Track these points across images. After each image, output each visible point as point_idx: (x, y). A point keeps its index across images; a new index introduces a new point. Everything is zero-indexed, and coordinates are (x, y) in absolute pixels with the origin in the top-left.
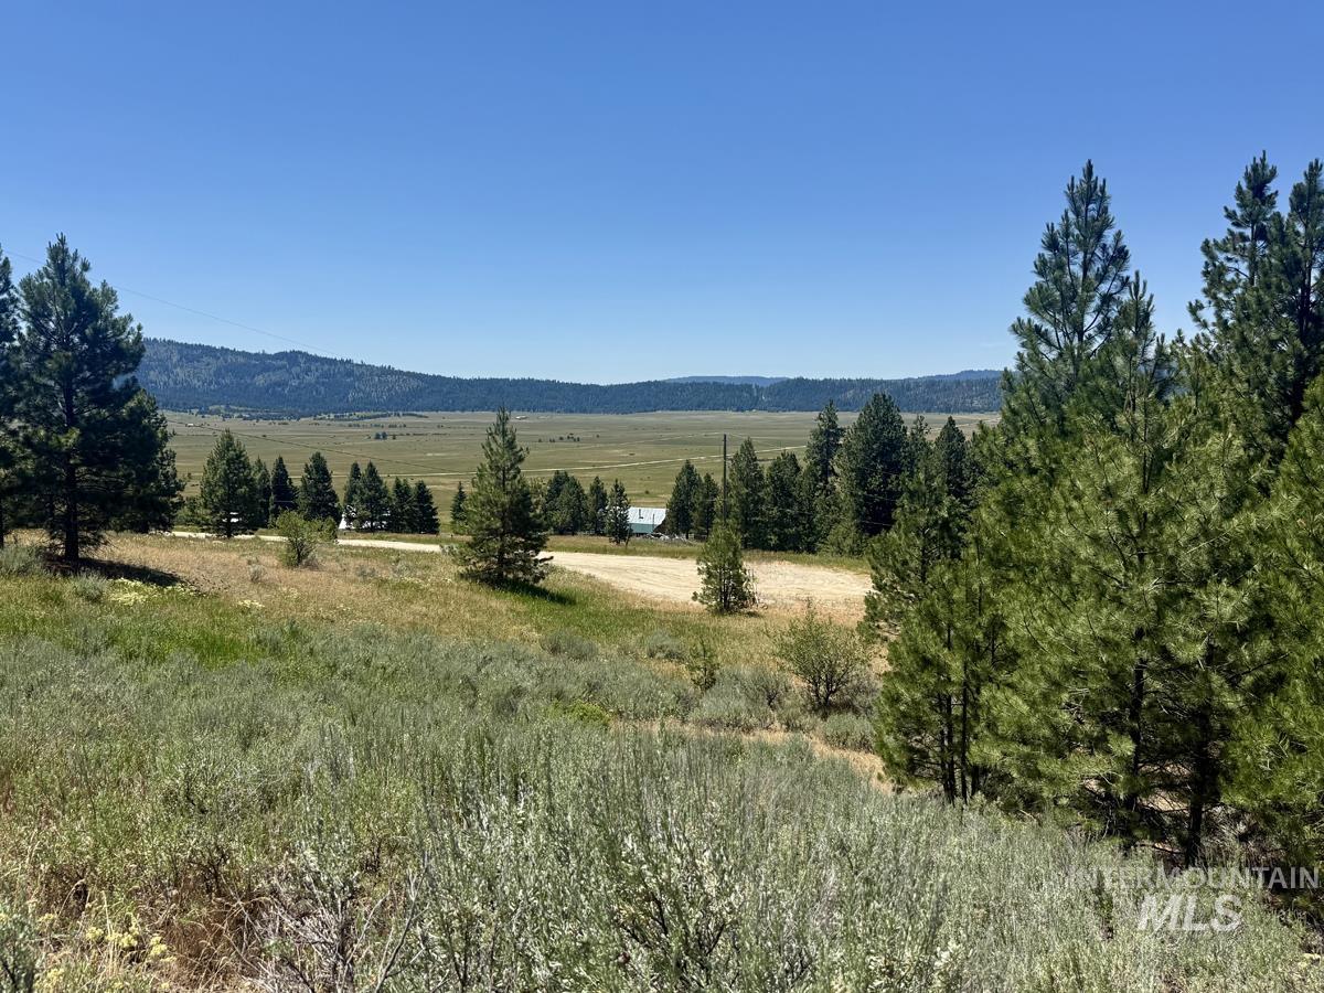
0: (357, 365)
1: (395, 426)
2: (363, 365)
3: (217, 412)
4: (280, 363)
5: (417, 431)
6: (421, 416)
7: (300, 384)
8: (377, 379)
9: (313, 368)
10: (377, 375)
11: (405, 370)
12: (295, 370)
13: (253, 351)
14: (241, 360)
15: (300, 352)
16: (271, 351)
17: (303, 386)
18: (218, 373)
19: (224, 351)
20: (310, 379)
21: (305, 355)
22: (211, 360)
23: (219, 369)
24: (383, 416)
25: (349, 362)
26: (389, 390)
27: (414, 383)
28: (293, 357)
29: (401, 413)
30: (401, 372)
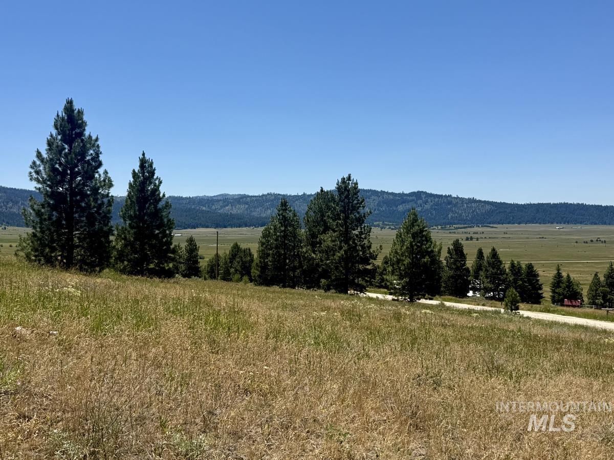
0: (454, 198)
1: (477, 233)
2: (458, 198)
3: (378, 226)
4: (411, 198)
5: (491, 236)
6: (493, 227)
7: (422, 209)
8: (465, 205)
9: (429, 200)
10: (466, 204)
11: (483, 200)
12: (420, 202)
13: (397, 192)
14: (391, 197)
15: (422, 192)
16: (407, 192)
17: (423, 210)
18: (379, 205)
19: (383, 192)
20: (427, 206)
21: (425, 193)
22: (376, 198)
23: (379, 202)
24: (469, 227)
25: (450, 196)
26: (473, 212)
27: (488, 207)
28: (418, 195)
29: (480, 226)
30: (480, 201)
